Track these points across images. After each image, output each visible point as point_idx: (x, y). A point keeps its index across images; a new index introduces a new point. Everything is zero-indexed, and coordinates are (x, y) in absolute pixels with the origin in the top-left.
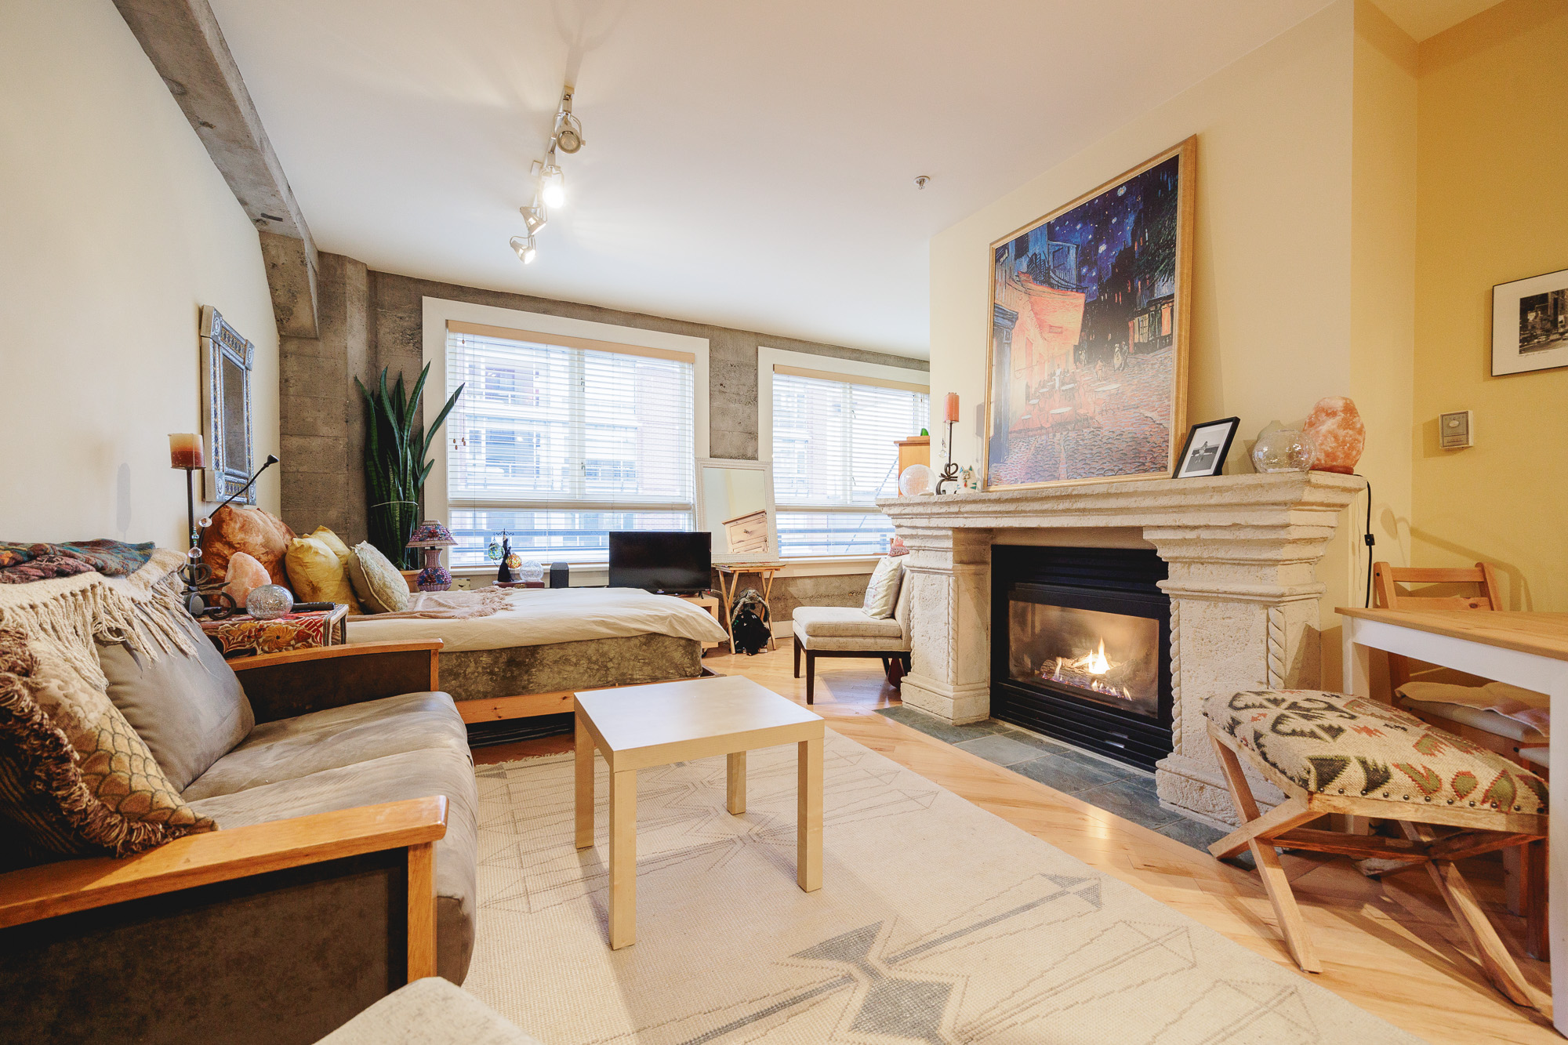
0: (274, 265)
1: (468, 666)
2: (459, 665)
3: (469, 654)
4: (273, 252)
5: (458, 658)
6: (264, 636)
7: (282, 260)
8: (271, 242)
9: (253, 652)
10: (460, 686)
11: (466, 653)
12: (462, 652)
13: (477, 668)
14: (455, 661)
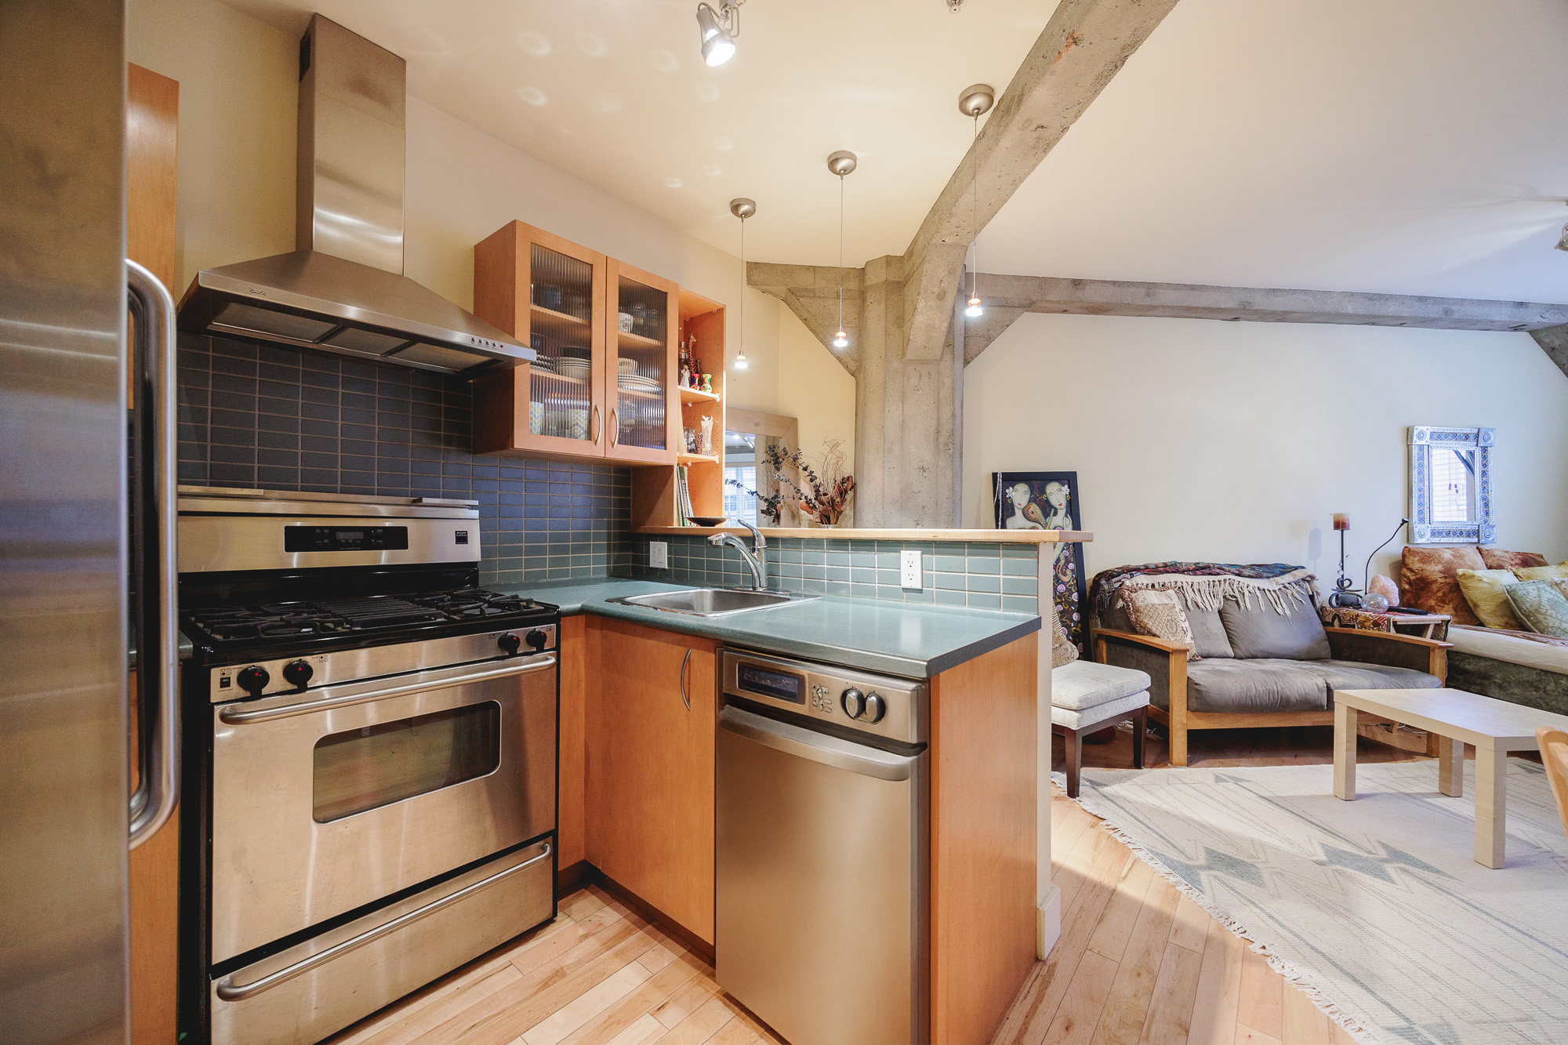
0: (1553, 349)
1: (1548, 684)
2: (1540, 681)
3: (1549, 674)
4: (1547, 340)
5: (1538, 674)
6: (1360, 619)
7: (1557, 343)
8: (1542, 335)
9: (1354, 627)
10: (1540, 698)
11: (1546, 672)
12: (1541, 670)
13: (1557, 688)
14: (1535, 676)
